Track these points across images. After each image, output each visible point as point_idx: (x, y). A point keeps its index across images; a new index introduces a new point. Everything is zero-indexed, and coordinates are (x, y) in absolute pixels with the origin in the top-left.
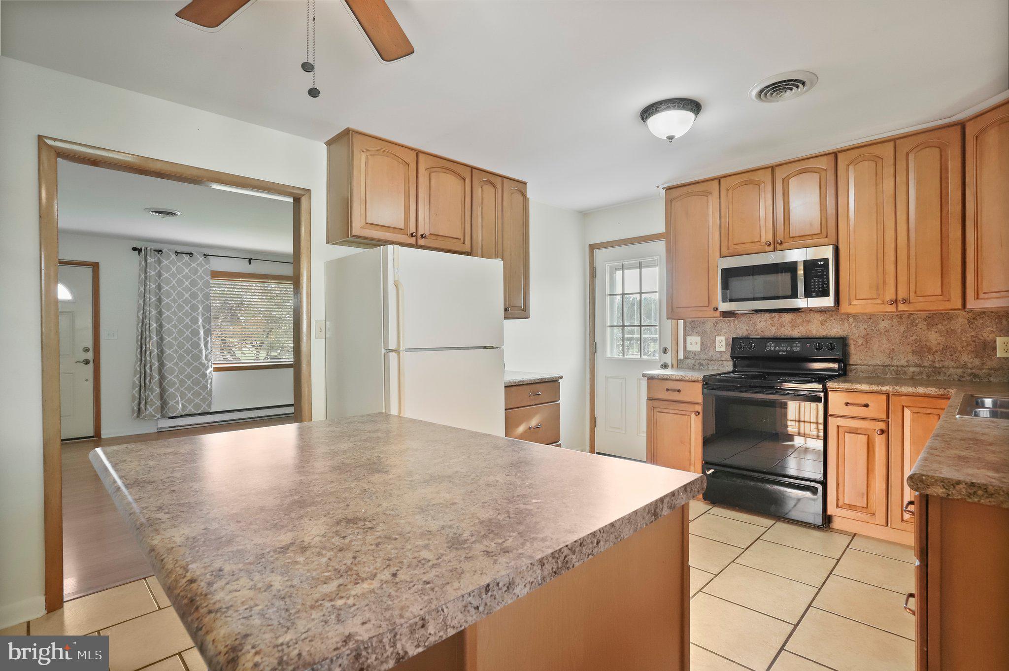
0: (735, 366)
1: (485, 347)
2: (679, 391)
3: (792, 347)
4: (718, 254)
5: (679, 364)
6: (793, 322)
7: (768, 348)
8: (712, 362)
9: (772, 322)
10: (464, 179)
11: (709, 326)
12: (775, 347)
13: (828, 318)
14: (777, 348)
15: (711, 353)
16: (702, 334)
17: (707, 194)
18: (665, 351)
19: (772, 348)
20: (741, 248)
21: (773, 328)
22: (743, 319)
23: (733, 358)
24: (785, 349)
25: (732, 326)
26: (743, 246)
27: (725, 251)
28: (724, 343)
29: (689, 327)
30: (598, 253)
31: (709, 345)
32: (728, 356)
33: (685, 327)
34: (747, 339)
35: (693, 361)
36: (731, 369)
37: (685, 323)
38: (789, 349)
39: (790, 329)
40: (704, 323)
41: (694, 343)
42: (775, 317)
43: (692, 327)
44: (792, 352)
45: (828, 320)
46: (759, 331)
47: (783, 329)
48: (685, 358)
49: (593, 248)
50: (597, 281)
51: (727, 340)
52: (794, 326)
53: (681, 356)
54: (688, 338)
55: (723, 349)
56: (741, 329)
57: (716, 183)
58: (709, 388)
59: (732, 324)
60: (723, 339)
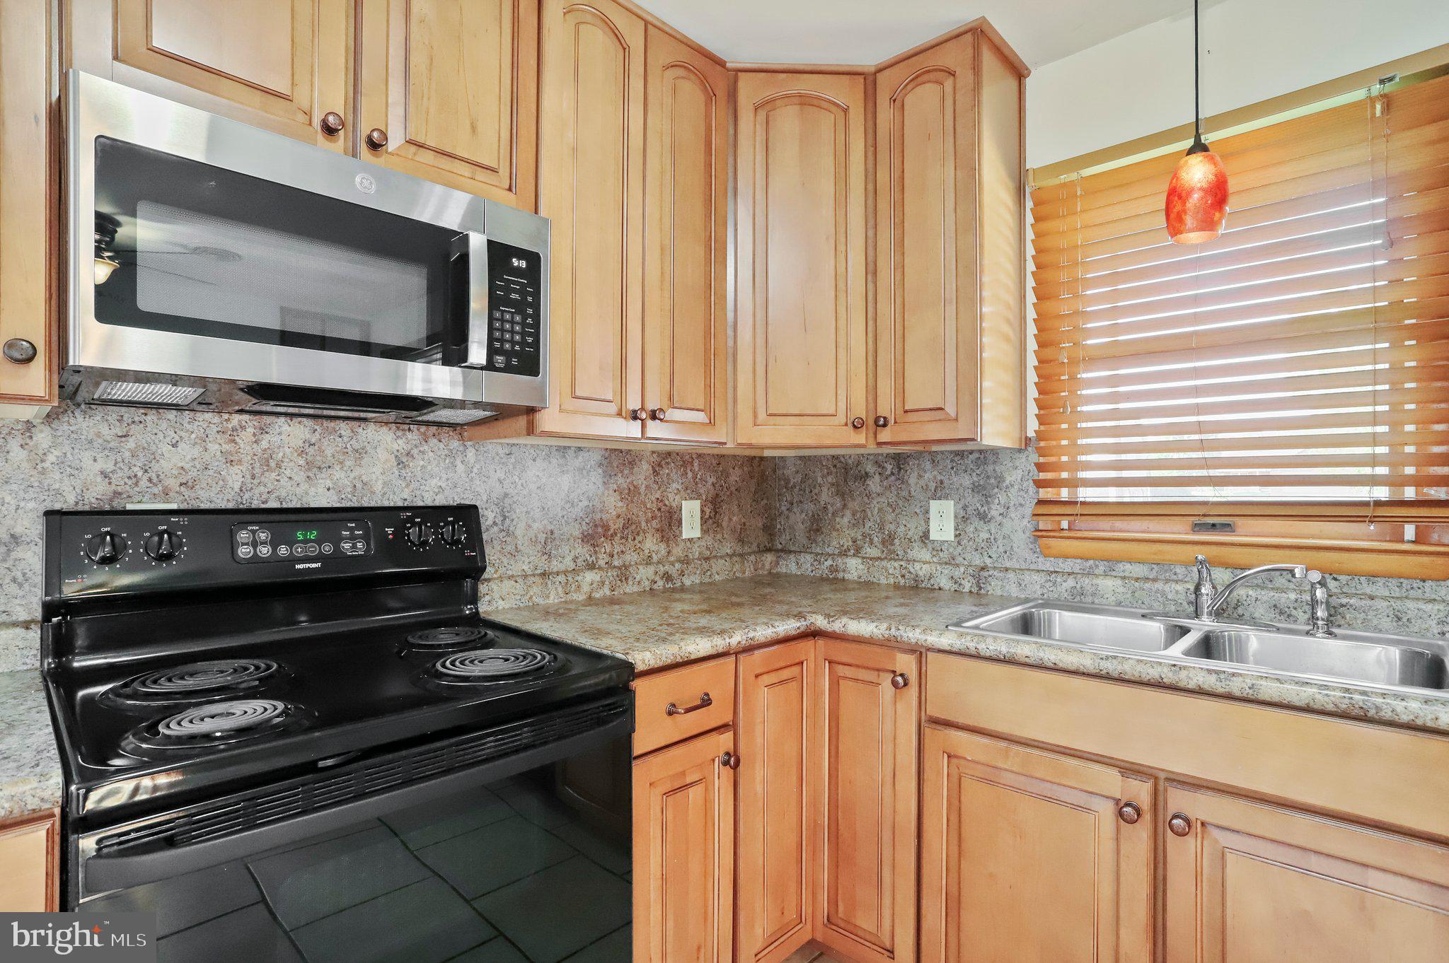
3: (337, 542)
6: (311, 450)
7: (244, 552)
9: (226, 447)
12: (275, 544)
13: (416, 446)
14: (283, 551)
19: (265, 551)
21: (235, 469)
24: (313, 550)
38: (327, 548)
39: (300, 476)
42: (243, 428)
44: (338, 558)
45: (415, 452)
47: (273, 475)
52: (313, 468)
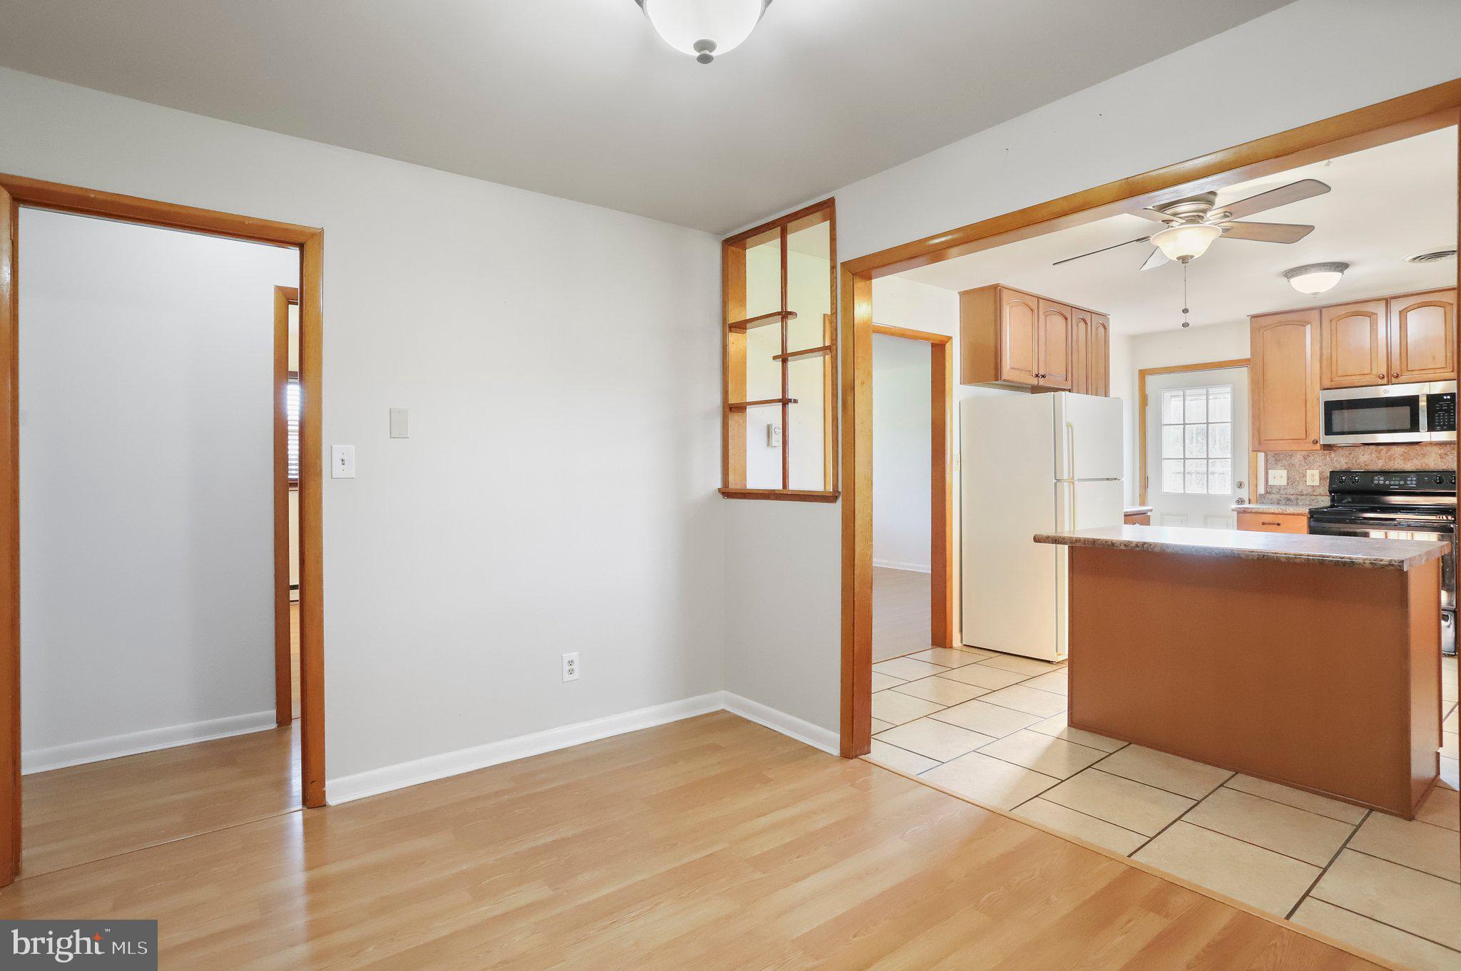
0: (1333, 500)
1: (1108, 479)
2: (1278, 524)
3: (1405, 481)
4: (1318, 386)
5: (1261, 499)
6: (1405, 455)
7: (1376, 482)
8: (1303, 497)
9: (1378, 455)
10: (1066, 319)
11: (1298, 458)
12: (1384, 481)
13: (1449, 451)
14: (1387, 482)
15: (1301, 487)
16: (1290, 467)
17: (1303, 324)
18: (1240, 485)
19: (1381, 482)
20: (1346, 381)
21: (1381, 461)
22: (1341, 451)
23: (1330, 492)
24: (1397, 483)
25: (1328, 459)
26: (1349, 378)
27: (1327, 384)
28: (1317, 477)
29: (1271, 460)
30: (1149, 379)
31: (1298, 479)
32: (1325, 489)
33: (1267, 461)
34: (1347, 472)
35: (1278, 497)
36: (1328, 504)
37: (1266, 455)
38: (1402, 483)
39: (1401, 462)
40: (1291, 456)
41: (1279, 477)
42: (1382, 450)
43: (1276, 458)
44: (1406, 486)
45: (1449, 453)
46: (1363, 465)
47: (1392, 462)
48: (1267, 492)
49: (1143, 374)
50: (1149, 410)
51: (1321, 474)
52: (1406, 459)
53: (1261, 490)
54: (1270, 472)
55: (1317, 483)
56: (1340, 462)
57: (1316, 314)
58: (1317, 520)
59: (1327, 457)
60: (1316, 473)
